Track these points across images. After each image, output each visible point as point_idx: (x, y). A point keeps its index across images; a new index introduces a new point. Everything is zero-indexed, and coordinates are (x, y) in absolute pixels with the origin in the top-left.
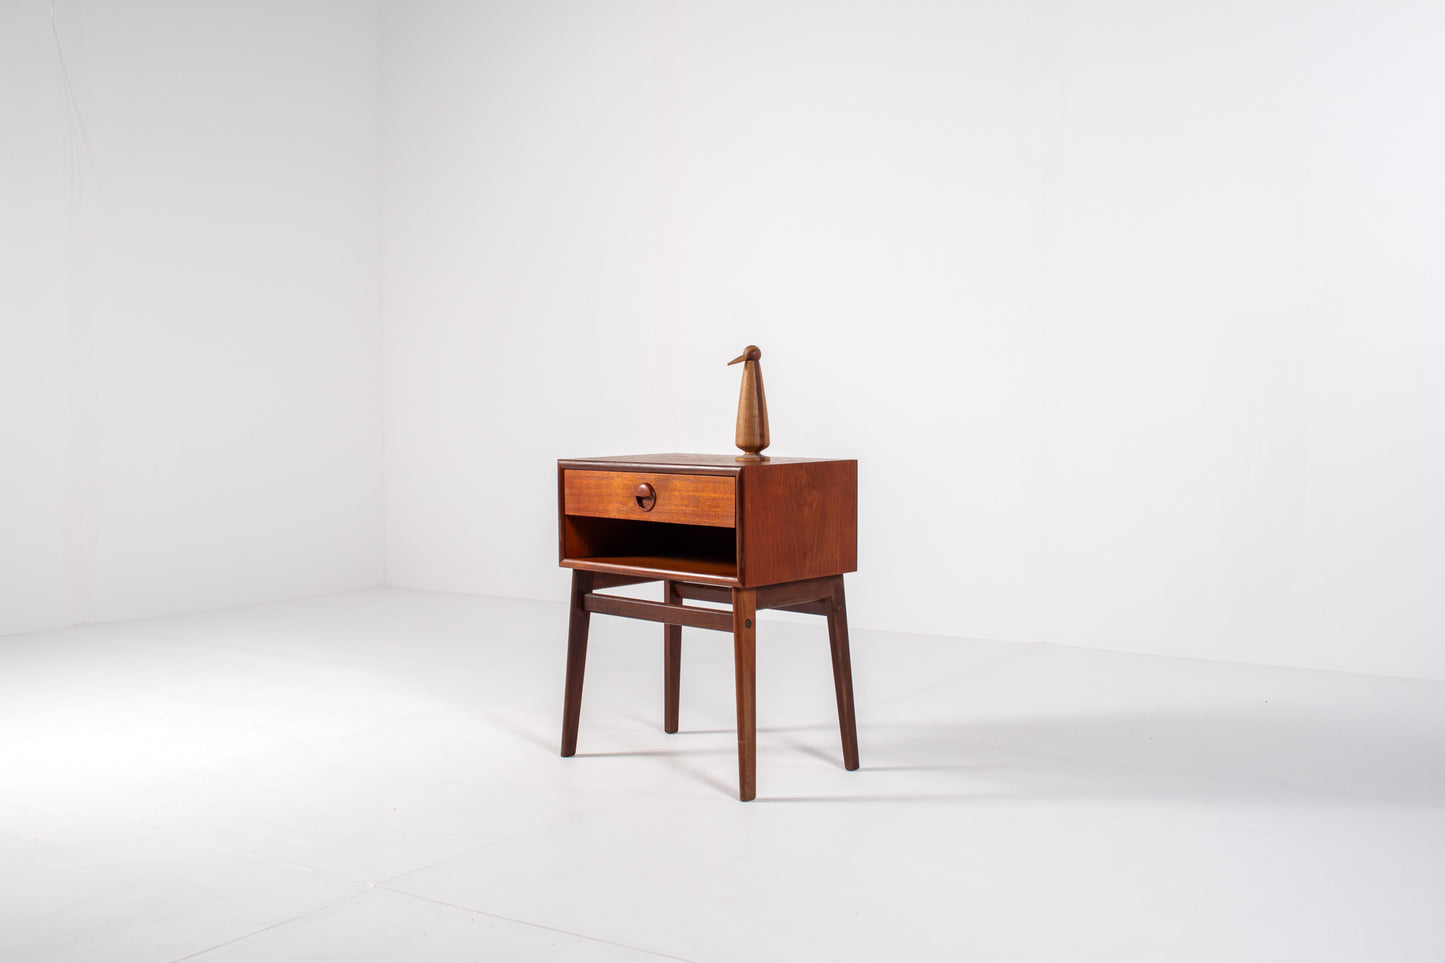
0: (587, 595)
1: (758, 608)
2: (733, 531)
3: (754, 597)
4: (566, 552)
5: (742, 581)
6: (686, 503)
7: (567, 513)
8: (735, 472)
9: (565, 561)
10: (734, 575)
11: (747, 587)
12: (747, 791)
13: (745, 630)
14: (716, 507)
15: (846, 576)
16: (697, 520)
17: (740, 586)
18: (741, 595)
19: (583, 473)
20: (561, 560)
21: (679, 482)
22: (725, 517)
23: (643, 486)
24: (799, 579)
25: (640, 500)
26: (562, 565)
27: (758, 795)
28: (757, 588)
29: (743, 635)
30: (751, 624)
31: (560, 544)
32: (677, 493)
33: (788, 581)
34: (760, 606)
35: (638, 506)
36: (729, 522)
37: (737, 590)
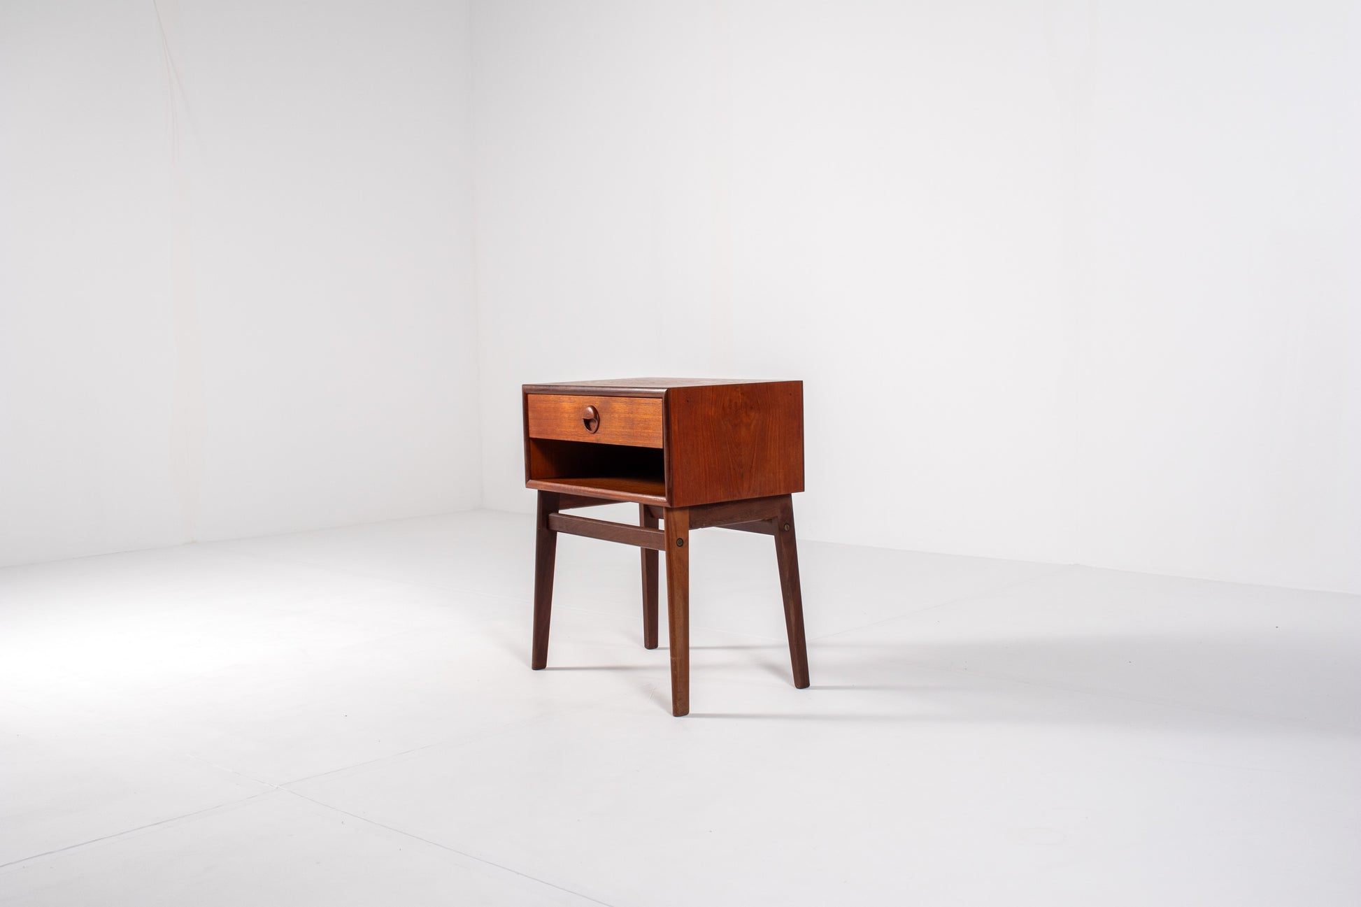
0: (552, 515)
1: (692, 527)
2: (661, 451)
3: (688, 515)
4: (532, 474)
5: (670, 501)
6: (623, 425)
7: (531, 436)
8: (662, 393)
9: (531, 481)
10: (662, 495)
11: (675, 506)
12: (681, 706)
13: (676, 549)
14: (646, 428)
15: (794, 496)
16: (632, 441)
17: (668, 506)
18: (671, 514)
19: (542, 397)
20: (527, 481)
21: (620, 405)
22: (654, 439)
23: (590, 409)
24: (736, 499)
25: (587, 423)
26: (528, 486)
27: (691, 711)
28: (691, 508)
29: (674, 554)
30: (683, 543)
31: (526, 465)
32: (616, 416)
33: (723, 500)
34: (694, 525)
35: (585, 429)
36: (658, 443)
37: (667, 509)
